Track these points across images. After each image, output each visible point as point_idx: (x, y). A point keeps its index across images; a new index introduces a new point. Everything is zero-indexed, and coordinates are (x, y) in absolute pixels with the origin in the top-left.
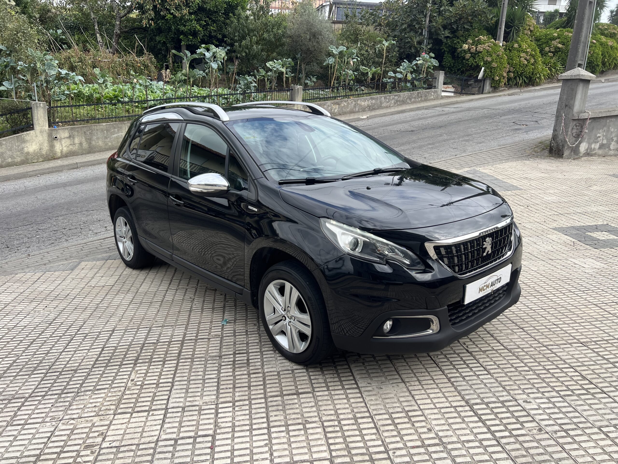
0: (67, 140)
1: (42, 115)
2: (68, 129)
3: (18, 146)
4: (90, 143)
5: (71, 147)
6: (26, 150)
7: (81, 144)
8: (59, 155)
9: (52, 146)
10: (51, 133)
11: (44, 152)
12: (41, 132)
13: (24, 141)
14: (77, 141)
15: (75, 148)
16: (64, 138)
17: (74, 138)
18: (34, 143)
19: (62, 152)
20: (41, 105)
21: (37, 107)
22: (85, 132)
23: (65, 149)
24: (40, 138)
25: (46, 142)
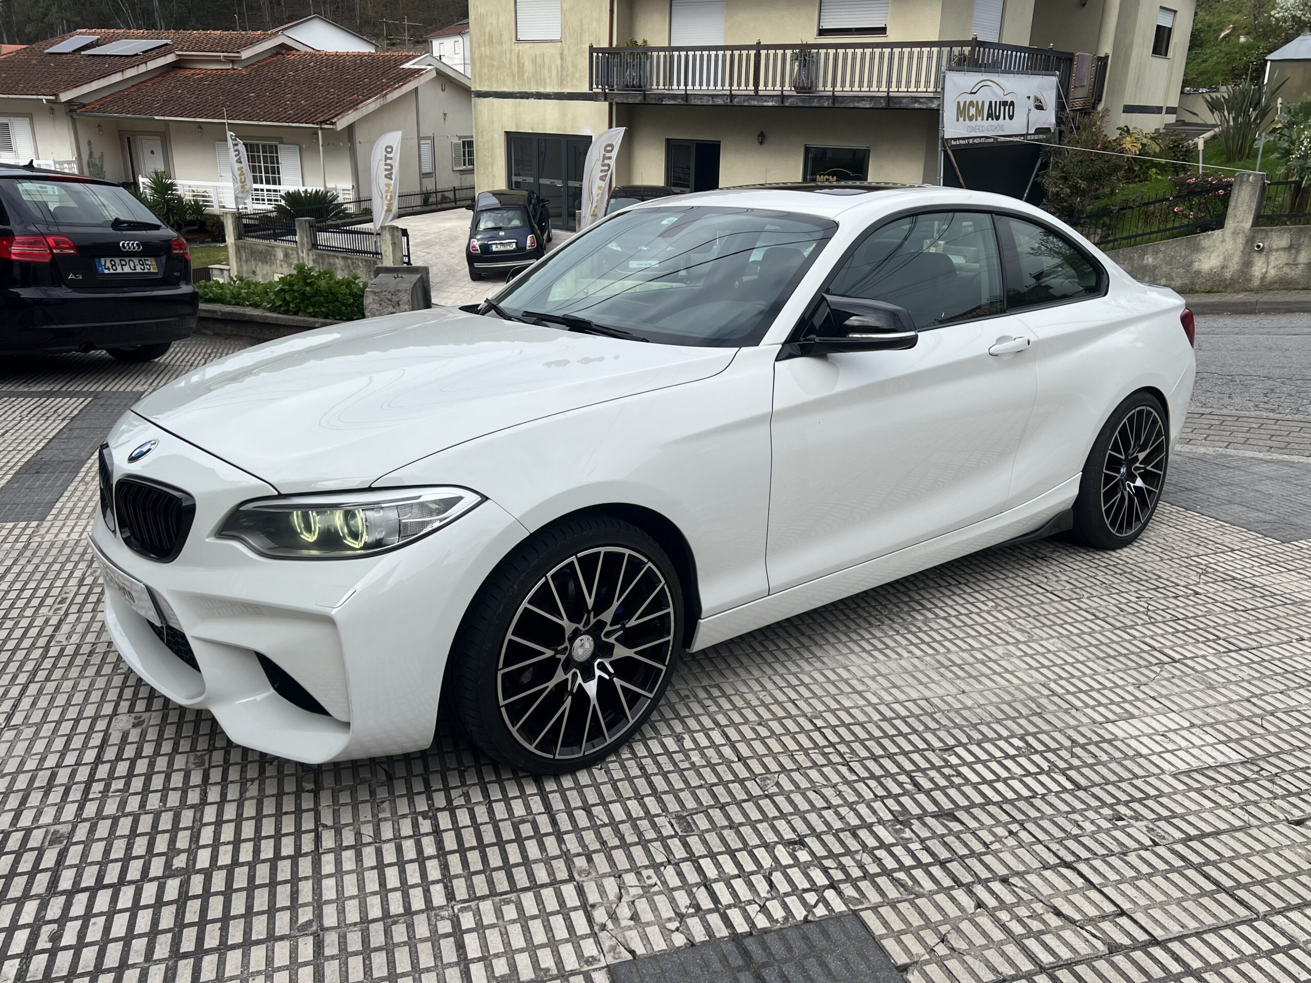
1: (1247, 198)
2: (1290, 230)
3: (1185, 257)
6: (1196, 266)
8: (1256, 283)
9: (1247, 264)
10: (1254, 237)
11: (1228, 275)
12: (1235, 233)
13: (1198, 249)
14: (1303, 257)
15: (1295, 273)
16: (1277, 250)
17: (1298, 251)
18: (1214, 255)
19: (1263, 278)
20: (1251, 179)
23: (1272, 272)
24: (1229, 245)
25: (1239, 253)
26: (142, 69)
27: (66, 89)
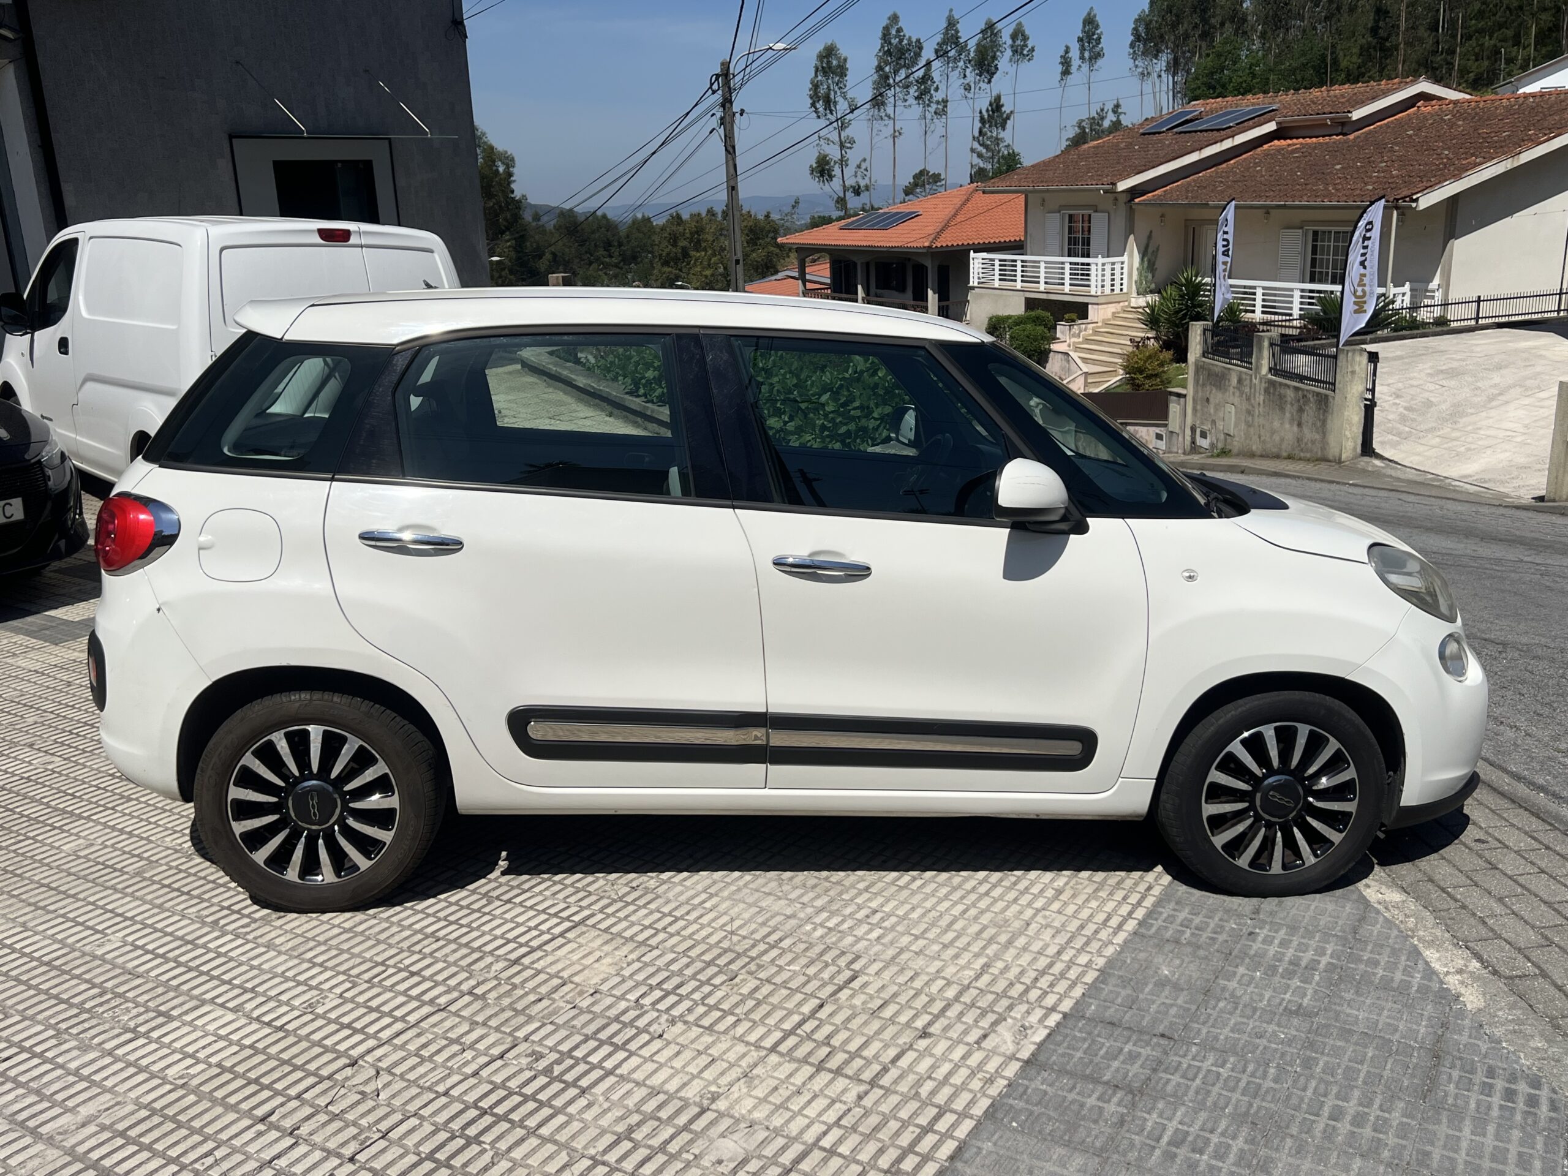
26: (1228, 144)
27: (1128, 176)
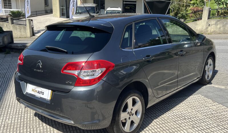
0: (214, 25)
1: (206, 13)
2: (215, 20)
3: (194, 26)
4: (225, 28)
5: (215, 29)
6: (197, 28)
7: (220, 28)
8: (209, 32)
9: (207, 28)
10: (208, 22)
12: (204, 21)
13: (197, 24)
14: (218, 26)
15: (217, 30)
16: (213, 25)
17: (217, 25)
18: (200, 26)
19: (210, 31)
20: (207, 9)
21: (205, 9)
22: (223, 23)
23: (212, 30)
24: (203, 24)
25: (205, 25)
